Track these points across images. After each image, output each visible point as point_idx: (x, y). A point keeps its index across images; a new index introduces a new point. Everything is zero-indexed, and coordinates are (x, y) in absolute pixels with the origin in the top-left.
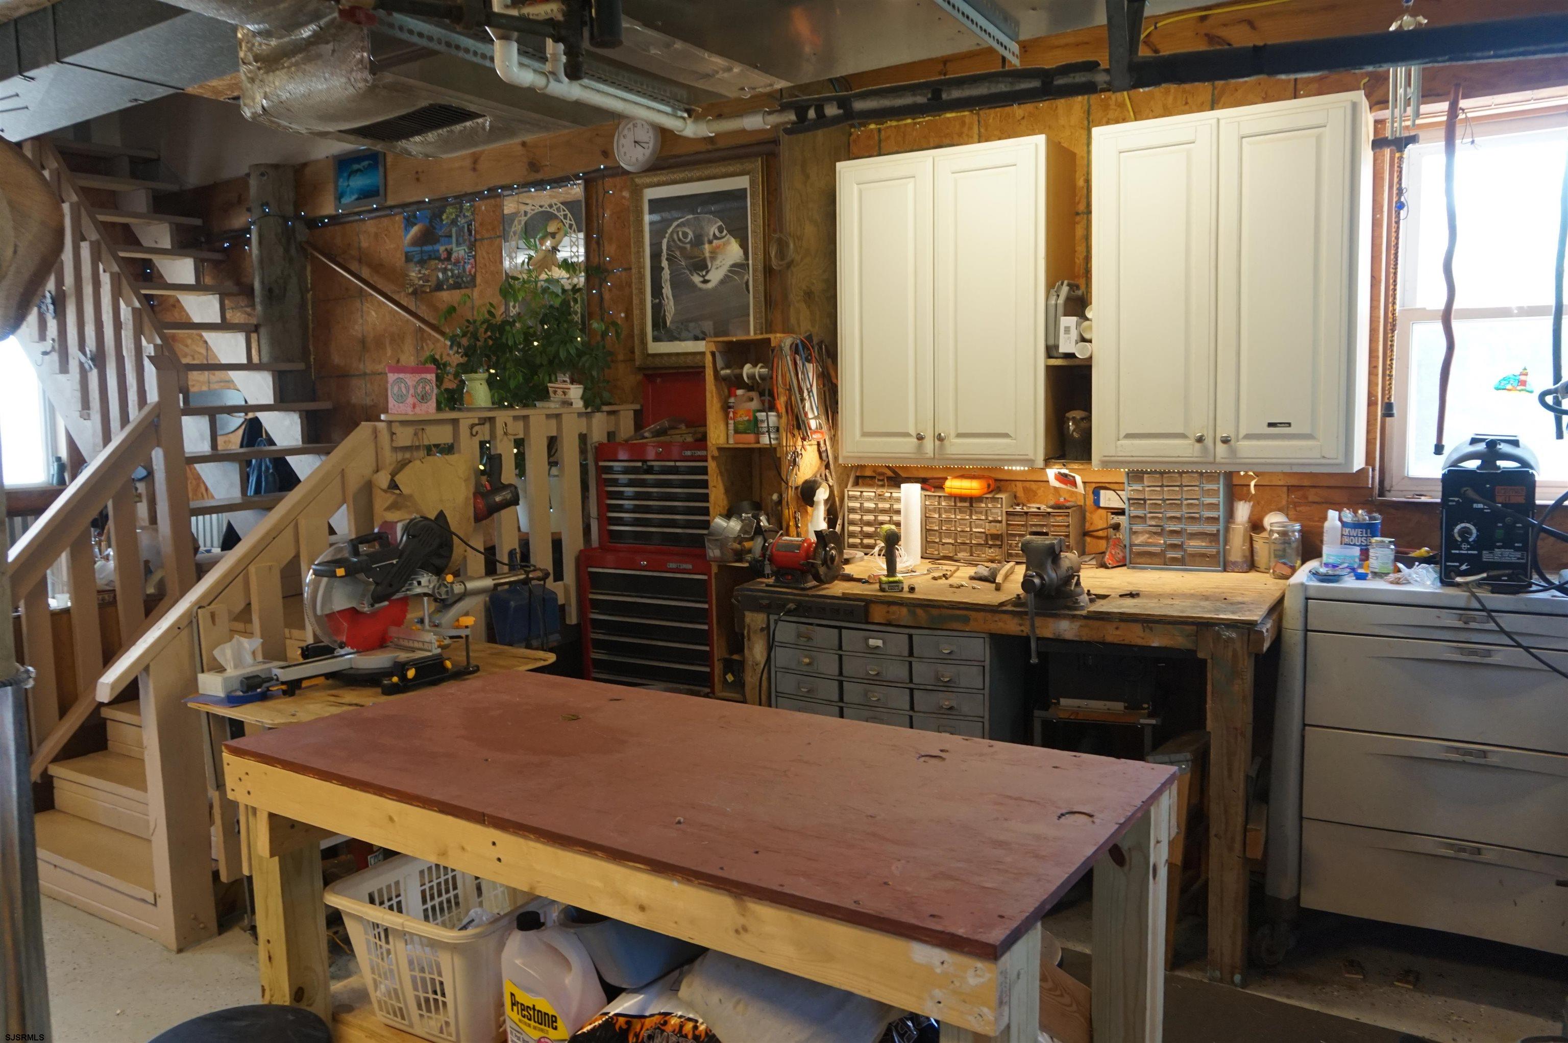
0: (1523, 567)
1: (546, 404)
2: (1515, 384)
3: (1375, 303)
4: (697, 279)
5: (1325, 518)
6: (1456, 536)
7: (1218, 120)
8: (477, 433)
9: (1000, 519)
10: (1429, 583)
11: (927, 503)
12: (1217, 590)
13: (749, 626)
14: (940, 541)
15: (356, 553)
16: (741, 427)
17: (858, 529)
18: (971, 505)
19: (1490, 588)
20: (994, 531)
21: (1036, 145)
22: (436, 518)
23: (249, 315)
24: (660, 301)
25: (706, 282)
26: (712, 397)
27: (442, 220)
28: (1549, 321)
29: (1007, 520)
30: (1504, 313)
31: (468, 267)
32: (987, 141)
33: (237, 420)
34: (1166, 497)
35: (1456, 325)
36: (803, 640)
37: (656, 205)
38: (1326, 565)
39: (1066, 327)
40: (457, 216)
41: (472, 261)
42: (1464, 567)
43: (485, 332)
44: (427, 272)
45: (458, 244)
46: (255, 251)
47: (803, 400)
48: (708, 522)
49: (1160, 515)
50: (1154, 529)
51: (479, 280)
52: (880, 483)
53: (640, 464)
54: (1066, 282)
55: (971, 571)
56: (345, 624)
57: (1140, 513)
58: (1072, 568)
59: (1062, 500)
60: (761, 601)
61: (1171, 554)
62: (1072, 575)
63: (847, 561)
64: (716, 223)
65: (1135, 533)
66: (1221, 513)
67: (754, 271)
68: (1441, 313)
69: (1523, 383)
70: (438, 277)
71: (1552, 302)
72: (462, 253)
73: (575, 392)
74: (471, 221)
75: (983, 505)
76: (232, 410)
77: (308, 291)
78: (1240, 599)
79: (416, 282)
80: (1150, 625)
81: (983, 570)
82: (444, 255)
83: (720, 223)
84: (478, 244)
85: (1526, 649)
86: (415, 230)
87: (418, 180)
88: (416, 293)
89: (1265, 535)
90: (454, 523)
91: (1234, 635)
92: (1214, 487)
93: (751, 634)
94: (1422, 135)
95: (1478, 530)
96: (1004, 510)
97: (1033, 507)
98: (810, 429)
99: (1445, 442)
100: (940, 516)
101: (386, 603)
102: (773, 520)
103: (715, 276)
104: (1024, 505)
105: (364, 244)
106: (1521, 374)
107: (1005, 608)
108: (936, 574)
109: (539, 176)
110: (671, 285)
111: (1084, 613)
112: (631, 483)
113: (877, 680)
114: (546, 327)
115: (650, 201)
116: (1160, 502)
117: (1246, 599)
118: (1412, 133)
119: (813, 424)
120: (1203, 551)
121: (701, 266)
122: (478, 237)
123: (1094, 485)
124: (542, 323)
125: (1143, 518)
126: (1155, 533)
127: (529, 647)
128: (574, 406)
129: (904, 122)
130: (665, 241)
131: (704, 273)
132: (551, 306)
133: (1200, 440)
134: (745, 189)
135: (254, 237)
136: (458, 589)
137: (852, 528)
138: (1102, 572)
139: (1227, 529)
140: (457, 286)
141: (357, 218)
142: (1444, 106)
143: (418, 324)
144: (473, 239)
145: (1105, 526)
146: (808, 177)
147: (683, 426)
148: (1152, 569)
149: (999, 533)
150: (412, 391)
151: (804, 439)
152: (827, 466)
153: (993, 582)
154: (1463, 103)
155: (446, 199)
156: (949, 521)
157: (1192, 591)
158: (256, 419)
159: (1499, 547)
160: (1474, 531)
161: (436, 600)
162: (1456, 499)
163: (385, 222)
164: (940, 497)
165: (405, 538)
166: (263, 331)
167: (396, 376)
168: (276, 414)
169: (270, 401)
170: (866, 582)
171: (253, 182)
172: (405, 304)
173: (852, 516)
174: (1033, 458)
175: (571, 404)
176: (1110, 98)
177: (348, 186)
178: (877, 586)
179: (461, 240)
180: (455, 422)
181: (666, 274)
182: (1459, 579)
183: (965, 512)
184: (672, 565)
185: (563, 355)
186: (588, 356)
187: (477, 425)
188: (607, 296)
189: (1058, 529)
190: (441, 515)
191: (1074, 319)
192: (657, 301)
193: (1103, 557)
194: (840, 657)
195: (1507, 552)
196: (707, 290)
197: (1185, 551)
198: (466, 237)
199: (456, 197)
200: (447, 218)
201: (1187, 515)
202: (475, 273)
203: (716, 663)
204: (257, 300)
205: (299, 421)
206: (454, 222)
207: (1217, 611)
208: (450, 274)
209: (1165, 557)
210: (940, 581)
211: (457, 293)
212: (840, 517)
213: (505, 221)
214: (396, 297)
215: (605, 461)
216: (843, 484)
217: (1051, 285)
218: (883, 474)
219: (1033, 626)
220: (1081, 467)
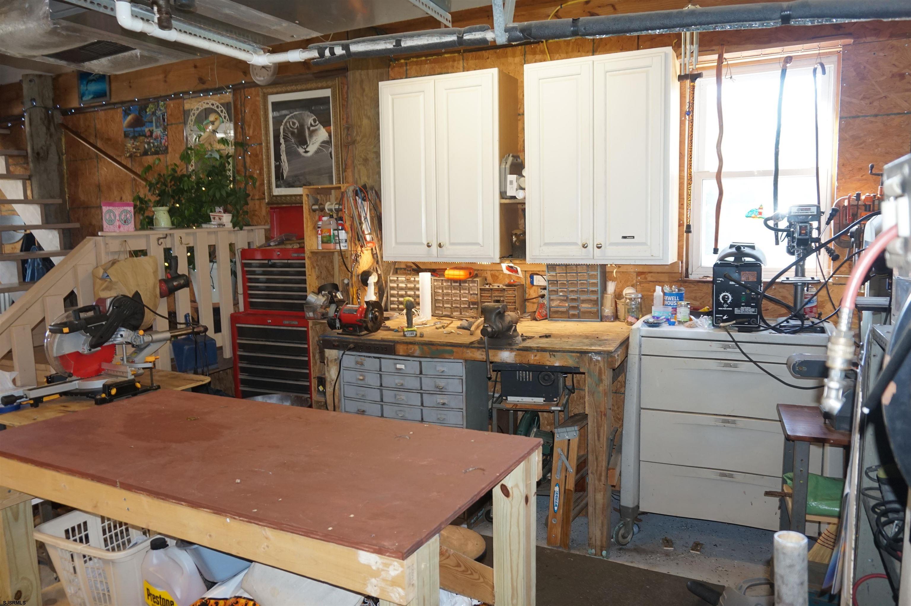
0: (755, 317)
1: (208, 226)
2: (757, 214)
3: (682, 168)
4: (301, 150)
5: (654, 291)
6: (721, 299)
7: (593, 61)
8: (162, 243)
9: (476, 292)
10: (706, 326)
11: (435, 284)
12: (594, 333)
13: (327, 358)
14: (443, 306)
15: (78, 318)
16: (325, 239)
17: (396, 299)
18: (460, 285)
19: (737, 329)
20: (473, 300)
21: (493, 74)
22: (134, 296)
23: (26, 169)
24: (280, 163)
25: (306, 152)
26: (308, 221)
27: (146, 112)
28: (772, 178)
29: (481, 293)
30: (750, 174)
31: (163, 141)
32: (468, 71)
33: (20, 235)
34: (568, 279)
35: (723, 181)
36: (358, 366)
37: (277, 106)
38: (654, 317)
39: (510, 181)
40: (156, 110)
41: (165, 137)
42: (725, 317)
43: (170, 182)
44: (137, 144)
45: (157, 127)
46: (27, 129)
47: (361, 223)
48: (306, 296)
49: (566, 290)
50: (562, 298)
51: (170, 149)
52: (409, 272)
53: (266, 262)
54: (511, 155)
55: (458, 323)
56: (73, 362)
57: (554, 288)
58: (512, 321)
59: (512, 281)
60: (334, 343)
61: (572, 312)
62: (512, 325)
63: (388, 319)
64: (312, 117)
65: (552, 300)
66: (599, 288)
67: (336, 146)
68: (715, 174)
69: (760, 213)
70: (145, 147)
71: (773, 168)
72: (159, 132)
73: (227, 218)
74: (164, 113)
75: (467, 285)
76: (16, 228)
77: (62, 154)
78: (606, 338)
79: (131, 150)
80: (554, 353)
81: (465, 323)
82: (148, 134)
83: (315, 117)
84: (169, 127)
85: (755, 363)
86: (130, 118)
87: (130, 87)
88: (132, 156)
89: (623, 300)
90: (145, 300)
91: (599, 358)
92: (595, 273)
93: (329, 363)
94: (705, 73)
95: (732, 297)
96: (479, 288)
97: (495, 286)
98: (366, 240)
99: (719, 247)
100: (443, 291)
101: (99, 348)
102: (345, 294)
103: (312, 148)
104: (490, 284)
105: (98, 126)
106: (759, 209)
107: (473, 345)
108: (438, 326)
109: (205, 87)
110: (286, 154)
111: (517, 347)
112: (264, 273)
113: (401, 389)
114: (210, 178)
115: (273, 103)
116: (565, 282)
117: (609, 338)
118: (699, 72)
119: (368, 238)
120: (589, 310)
121: (303, 142)
122: (169, 123)
123: (531, 273)
124: (208, 176)
125: (556, 292)
126: (563, 300)
127: (196, 373)
128: (226, 226)
129: (421, 59)
130: (282, 127)
131: (305, 147)
132: (214, 166)
133: (585, 246)
134: (329, 97)
135: (26, 119)
136: (147, 339)
137: (392, 299)
138: (534, 323)
139: (602, 297)
140: (156, 153)
141: (93, 109)
142: (716, 57)
143: (133, 176)
144: (166, 124)
145: (537, 296)
146: (364, 90)
147: (294, 239)
148: (562, 321)
149: (476, 301)
150: (117, 218)
151: (362, 247)
152: (377, 263)
153: (469, 330)
154: (726, 56)
155: (149, 99)
156: (448, 294)
157: (581, 333)
158: (31, 234)
159: (743, 306)
160: (730, 297)
161: (133, 346)
162: (721, 279)
163: (111, 112)
164: (442, 280)
165: (111, 308)
166: (34, 179)
167: (108, 208)
168: (43, 231)
169: (39, 223)
170: (397, 331)
171: (25, 86)
172: (125, 164)
173: (392, 292)
174: (493, 256)
175: (224, 225)
176: (537, 47)
177: (87, 89)
178: (402, 333)
179: (158, 124)
180: (148, 236)
181: (283, 147)
182: (722, 324)
183: (456, 289)
184: (286, 322)
185: (218, 195)
186: (234, 197)
187: (161, 238)
188: (248, 160)
189: (509, 298)
190: (137, 294)
191: (515, 176)
192: (278, 163)
193: (535, 314)
194: (381, 375)
195: (747, 309)
196: (308, 157)
197: (580, 310)
198: (162, 122)
199: (155, 98)
200: (150, 110)
201: (580, 290)
202: (167, 146)
203: (313, 380)
204: (30, 160)
205: (58, 235)
206: (154, 113)
207: (592, 345)
208: (152, 145)
209: (569, 314)
210: (440, 330)
211: (156, 157)
212: (386, 293)
213: (186, 113)
214: (119, 159)
215: (246, 260)
216: (387, 273)
217: (502, 157)
218: (411, 267)
219: (487, 355)
220: (520, 262)
